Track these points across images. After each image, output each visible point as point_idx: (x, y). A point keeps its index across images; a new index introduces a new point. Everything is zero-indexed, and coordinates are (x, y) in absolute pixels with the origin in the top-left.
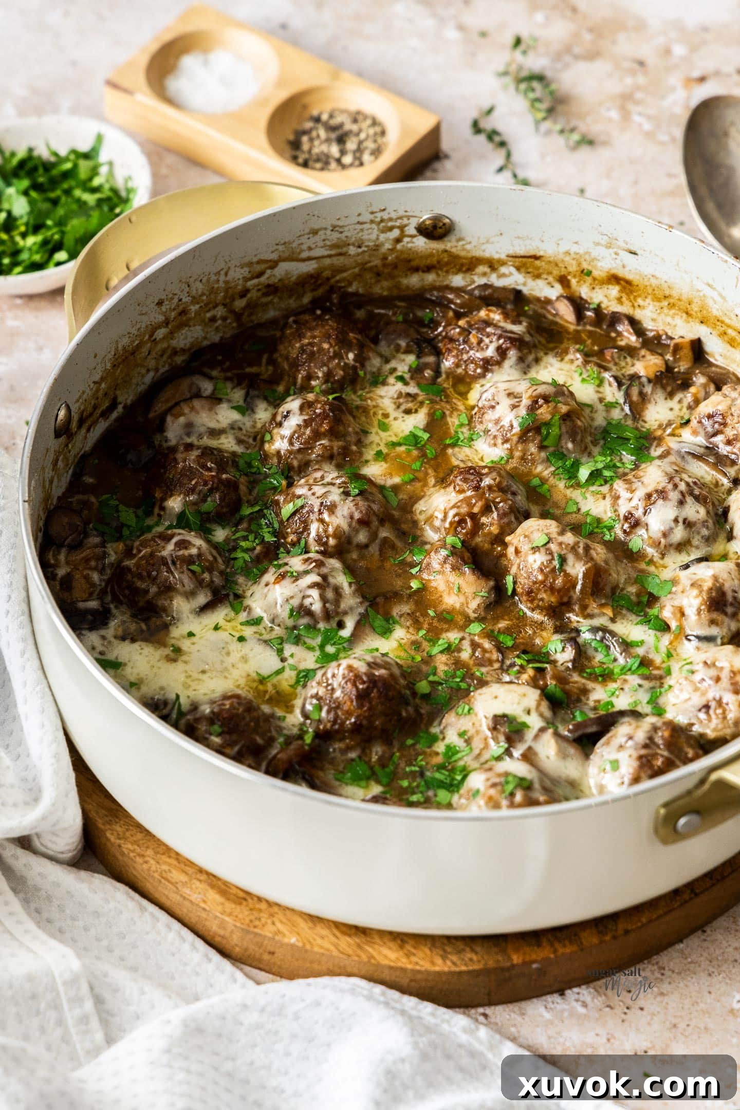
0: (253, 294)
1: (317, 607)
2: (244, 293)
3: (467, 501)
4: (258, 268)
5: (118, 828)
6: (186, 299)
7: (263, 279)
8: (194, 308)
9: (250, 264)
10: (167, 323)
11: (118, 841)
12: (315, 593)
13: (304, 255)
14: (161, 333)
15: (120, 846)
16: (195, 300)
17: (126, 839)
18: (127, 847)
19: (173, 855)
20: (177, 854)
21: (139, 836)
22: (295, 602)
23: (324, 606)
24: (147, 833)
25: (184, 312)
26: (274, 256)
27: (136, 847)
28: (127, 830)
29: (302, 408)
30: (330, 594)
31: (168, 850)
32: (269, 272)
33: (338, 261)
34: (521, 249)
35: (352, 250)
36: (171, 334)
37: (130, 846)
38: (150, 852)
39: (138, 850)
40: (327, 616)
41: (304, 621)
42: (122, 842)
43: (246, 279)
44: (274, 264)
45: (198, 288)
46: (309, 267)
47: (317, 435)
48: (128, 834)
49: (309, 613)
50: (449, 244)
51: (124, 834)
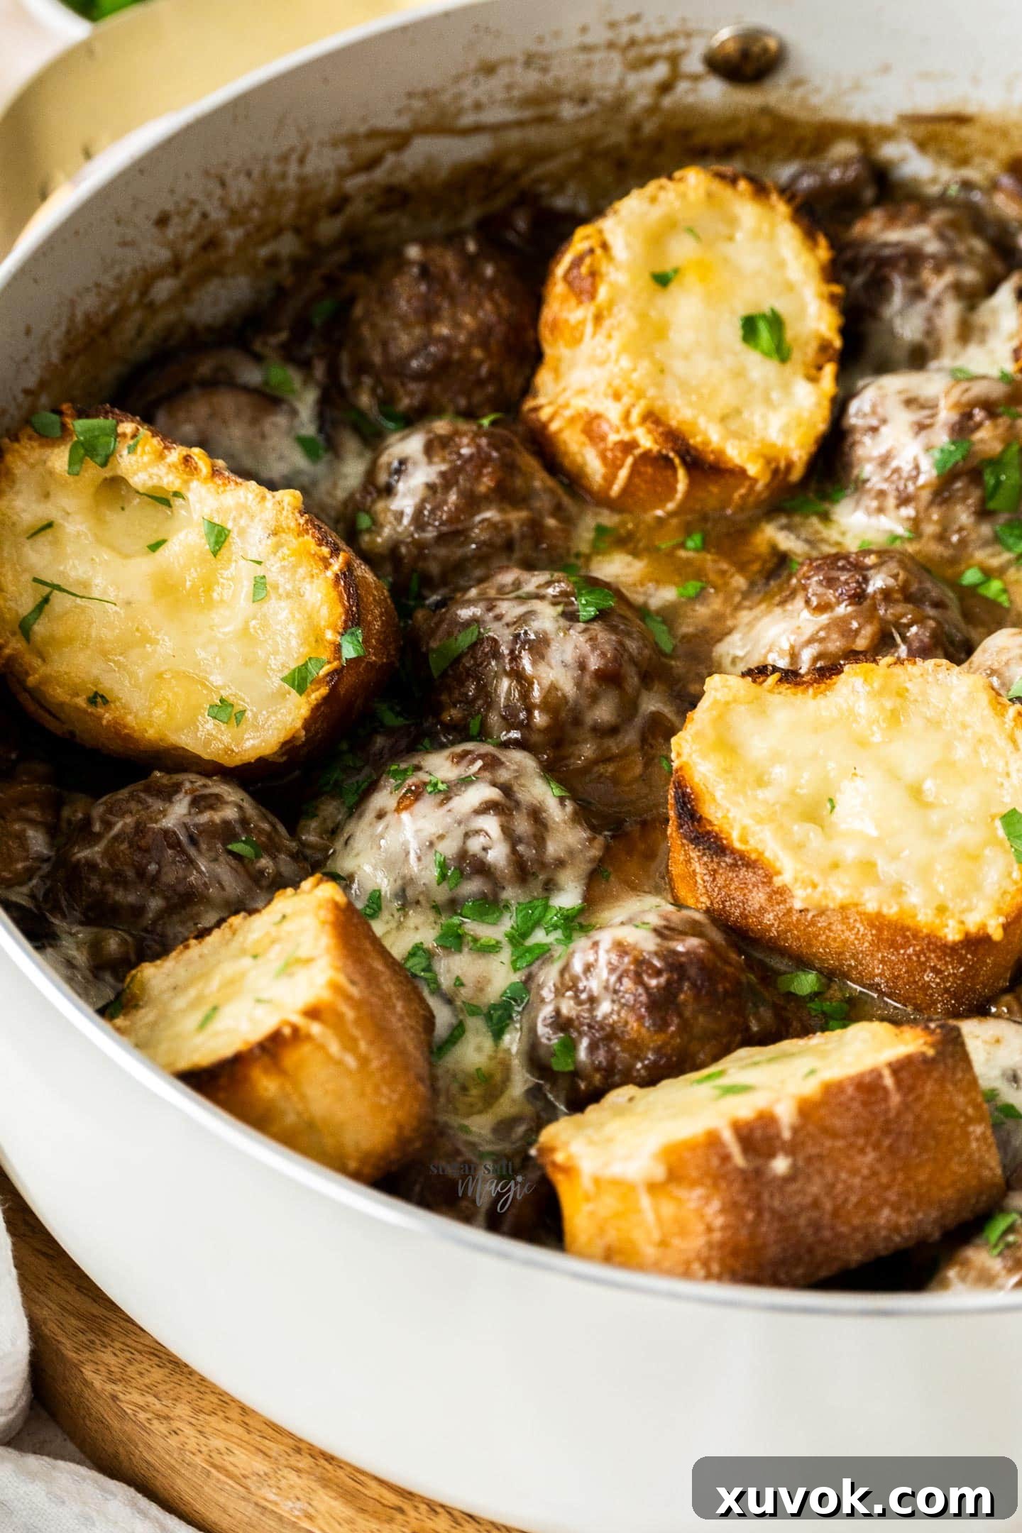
0: (357, 208)
1: (498, 855)
2: (339, 204)
3: (841, 625)
4: (368, 149)
5: (108, 1357)
6: (217, 215)
7: (379, 174)
8: (233, 236)
9: (351, 140)
10: (176, 266)
11: (110, 1387)
12: (491, 824)
13: (467, 120)
14: (164, 288)
15: (114, 1398)
16: (236, 217)
17: (125, 1381)
18: (131, 1398)
19: (234, 1414)
20: (244, 1410)
21: (157, 1374)
22: (449, 848)
23: (514, 851)
24: (176, 1366)
25: (212, 244)
26: (403, 123)
27: (151, 1399)
28: (130, 1361)
29: (429, 450)
30: (523, 826)
31: (224, 1403)
32: (391, 159)
33: (535, 135)
34: (929, 101)
35: (568, 111)
36: (185, 294)
37: (136, 1397)
38: (182, 1410)
39: (158, 1406)
40: (523, 871)
41: (473, 886)
42: (118, 1388)
43: (343, 174)
44: (401, 140)
45: (243, 189)
46: (475, 149)
47: (472, 502)
48: (131, 1370)
49: (482, 868)
50: (775, 95)
51: (124, 1370)
